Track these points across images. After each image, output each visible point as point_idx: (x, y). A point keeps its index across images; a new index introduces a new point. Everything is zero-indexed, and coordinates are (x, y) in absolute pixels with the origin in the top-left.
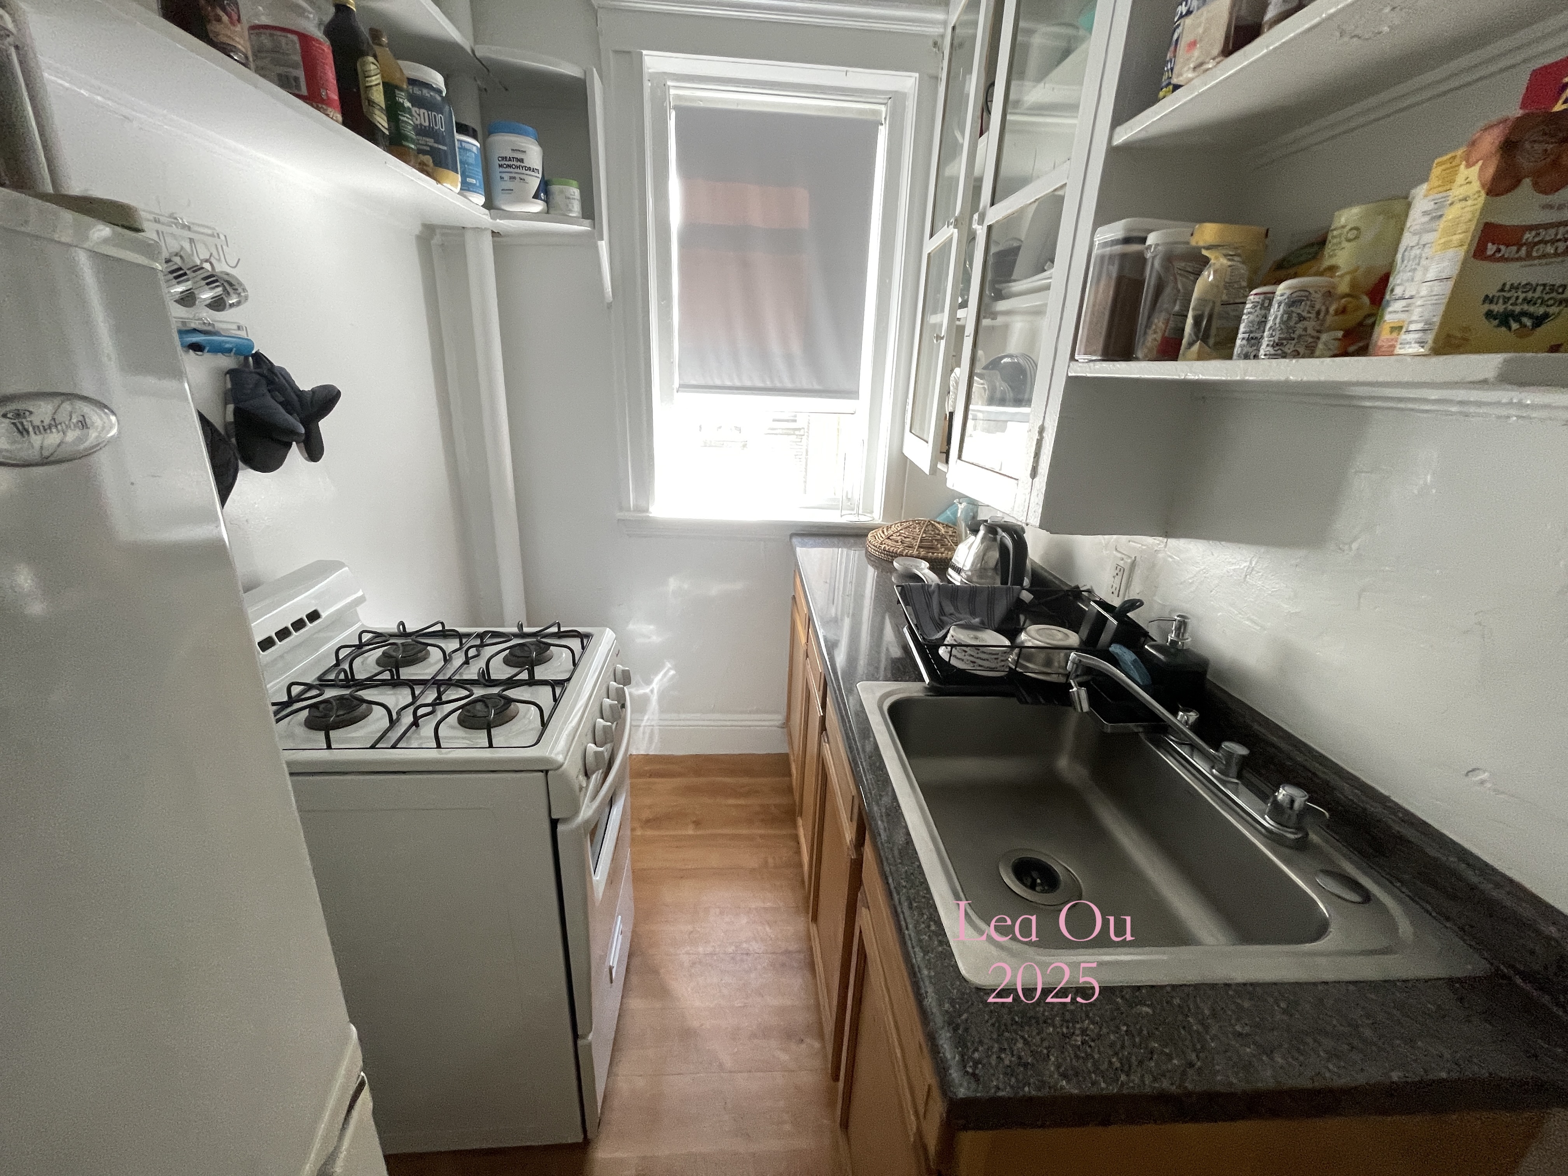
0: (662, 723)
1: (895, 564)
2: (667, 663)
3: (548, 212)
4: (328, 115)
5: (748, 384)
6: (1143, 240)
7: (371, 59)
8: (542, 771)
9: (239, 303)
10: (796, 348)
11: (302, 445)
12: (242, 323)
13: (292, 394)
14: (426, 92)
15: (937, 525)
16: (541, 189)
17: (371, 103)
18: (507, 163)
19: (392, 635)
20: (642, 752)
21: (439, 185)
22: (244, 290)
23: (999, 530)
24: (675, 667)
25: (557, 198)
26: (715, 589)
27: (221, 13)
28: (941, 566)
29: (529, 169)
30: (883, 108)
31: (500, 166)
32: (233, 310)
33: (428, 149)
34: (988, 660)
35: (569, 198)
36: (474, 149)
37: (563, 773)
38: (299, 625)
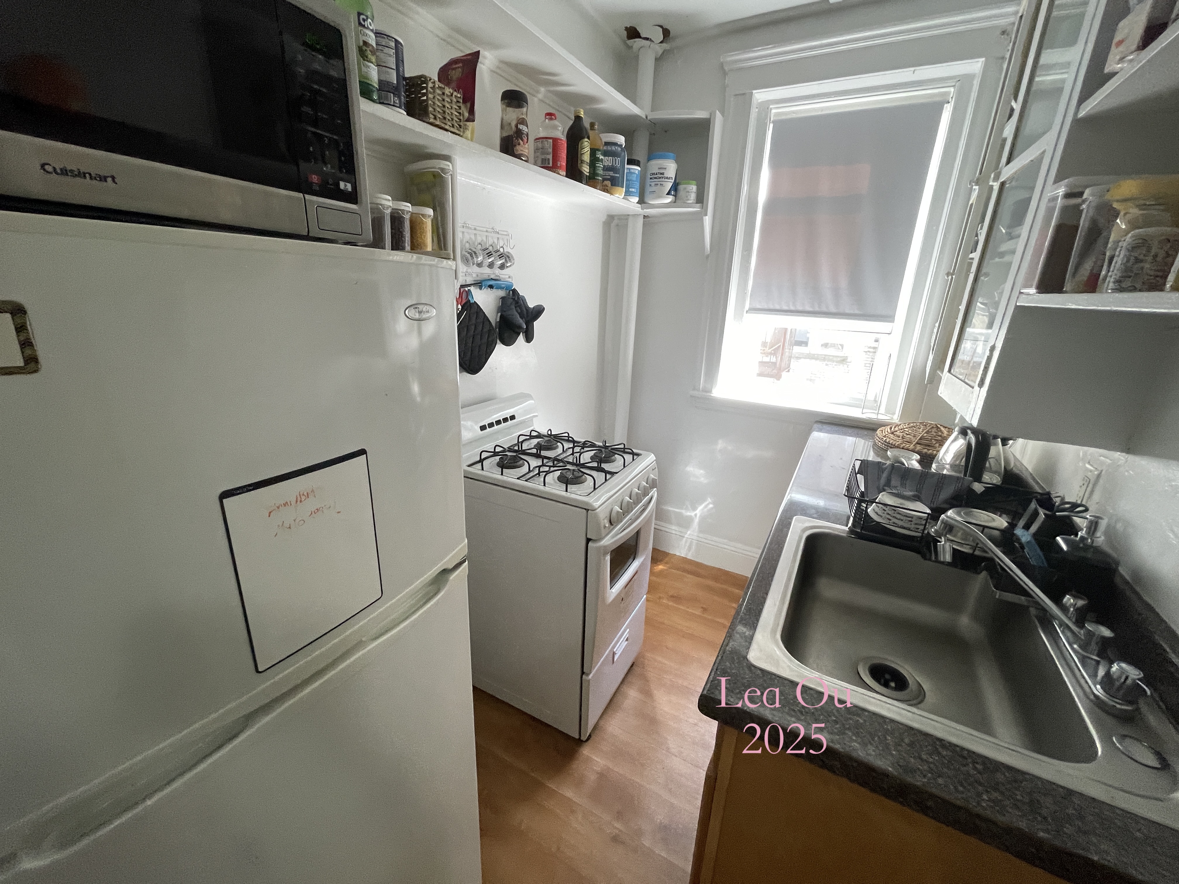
0: (698, 539)
1: (889, 453)
2: (709, 499)
3: (675, 202)
4: (559, 174)
5: (800, 308)
6: (1081, 194)
7: (586, 140)
8: (585, 509)
9: (510, 266)
10: (844, 283)
11: (524, 334)
12: (511, 275)
13: (524, 309)
14: (613, 148)
15: (942, 428)
16: (672, 189)
17: (582, 162)
18: (654, 176)
19: (545, 436)
20: (683, 555)
21: (612, 196)
22: (514, 260)
23: (969, 432)
24: (713, 503)
25: (681, 193)
26: (751, 453)
27: (521, 141)
28: (927, 460)
29: (667, 178)
30: (952, 89)
31: (651, 178)
32: (508, 269)
33: (609, 177)
34: (902, 520)
35: (689, 192)
36: (637, 172)
37: (596, 514)
38: (505, 420)
